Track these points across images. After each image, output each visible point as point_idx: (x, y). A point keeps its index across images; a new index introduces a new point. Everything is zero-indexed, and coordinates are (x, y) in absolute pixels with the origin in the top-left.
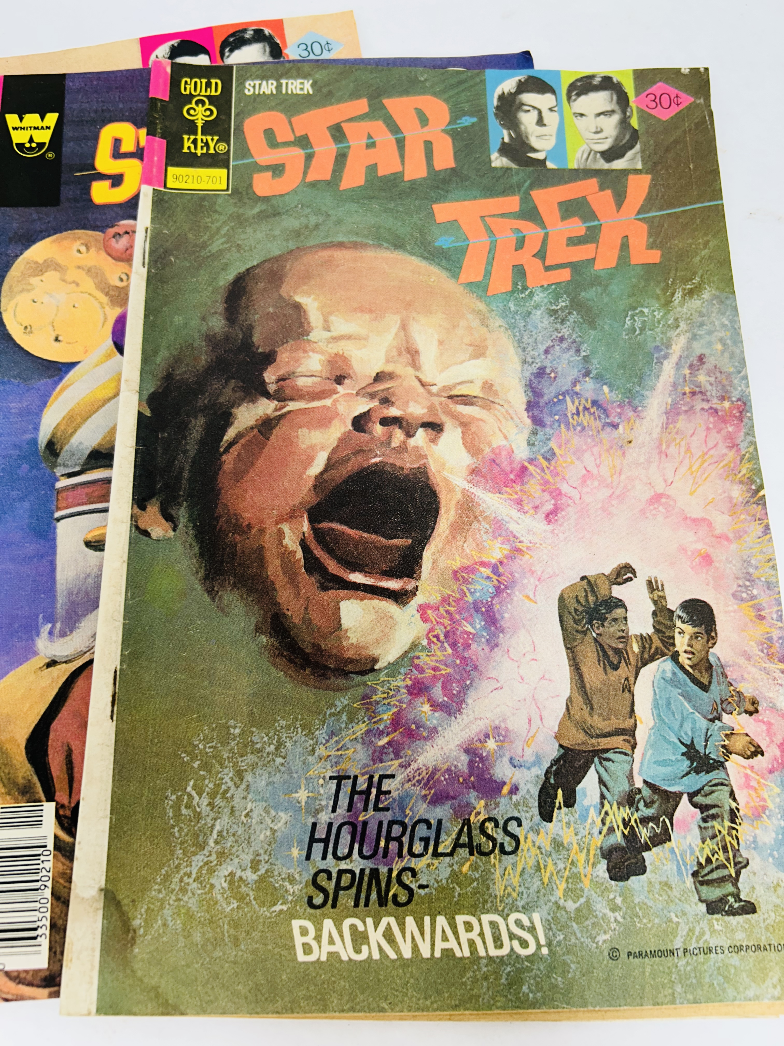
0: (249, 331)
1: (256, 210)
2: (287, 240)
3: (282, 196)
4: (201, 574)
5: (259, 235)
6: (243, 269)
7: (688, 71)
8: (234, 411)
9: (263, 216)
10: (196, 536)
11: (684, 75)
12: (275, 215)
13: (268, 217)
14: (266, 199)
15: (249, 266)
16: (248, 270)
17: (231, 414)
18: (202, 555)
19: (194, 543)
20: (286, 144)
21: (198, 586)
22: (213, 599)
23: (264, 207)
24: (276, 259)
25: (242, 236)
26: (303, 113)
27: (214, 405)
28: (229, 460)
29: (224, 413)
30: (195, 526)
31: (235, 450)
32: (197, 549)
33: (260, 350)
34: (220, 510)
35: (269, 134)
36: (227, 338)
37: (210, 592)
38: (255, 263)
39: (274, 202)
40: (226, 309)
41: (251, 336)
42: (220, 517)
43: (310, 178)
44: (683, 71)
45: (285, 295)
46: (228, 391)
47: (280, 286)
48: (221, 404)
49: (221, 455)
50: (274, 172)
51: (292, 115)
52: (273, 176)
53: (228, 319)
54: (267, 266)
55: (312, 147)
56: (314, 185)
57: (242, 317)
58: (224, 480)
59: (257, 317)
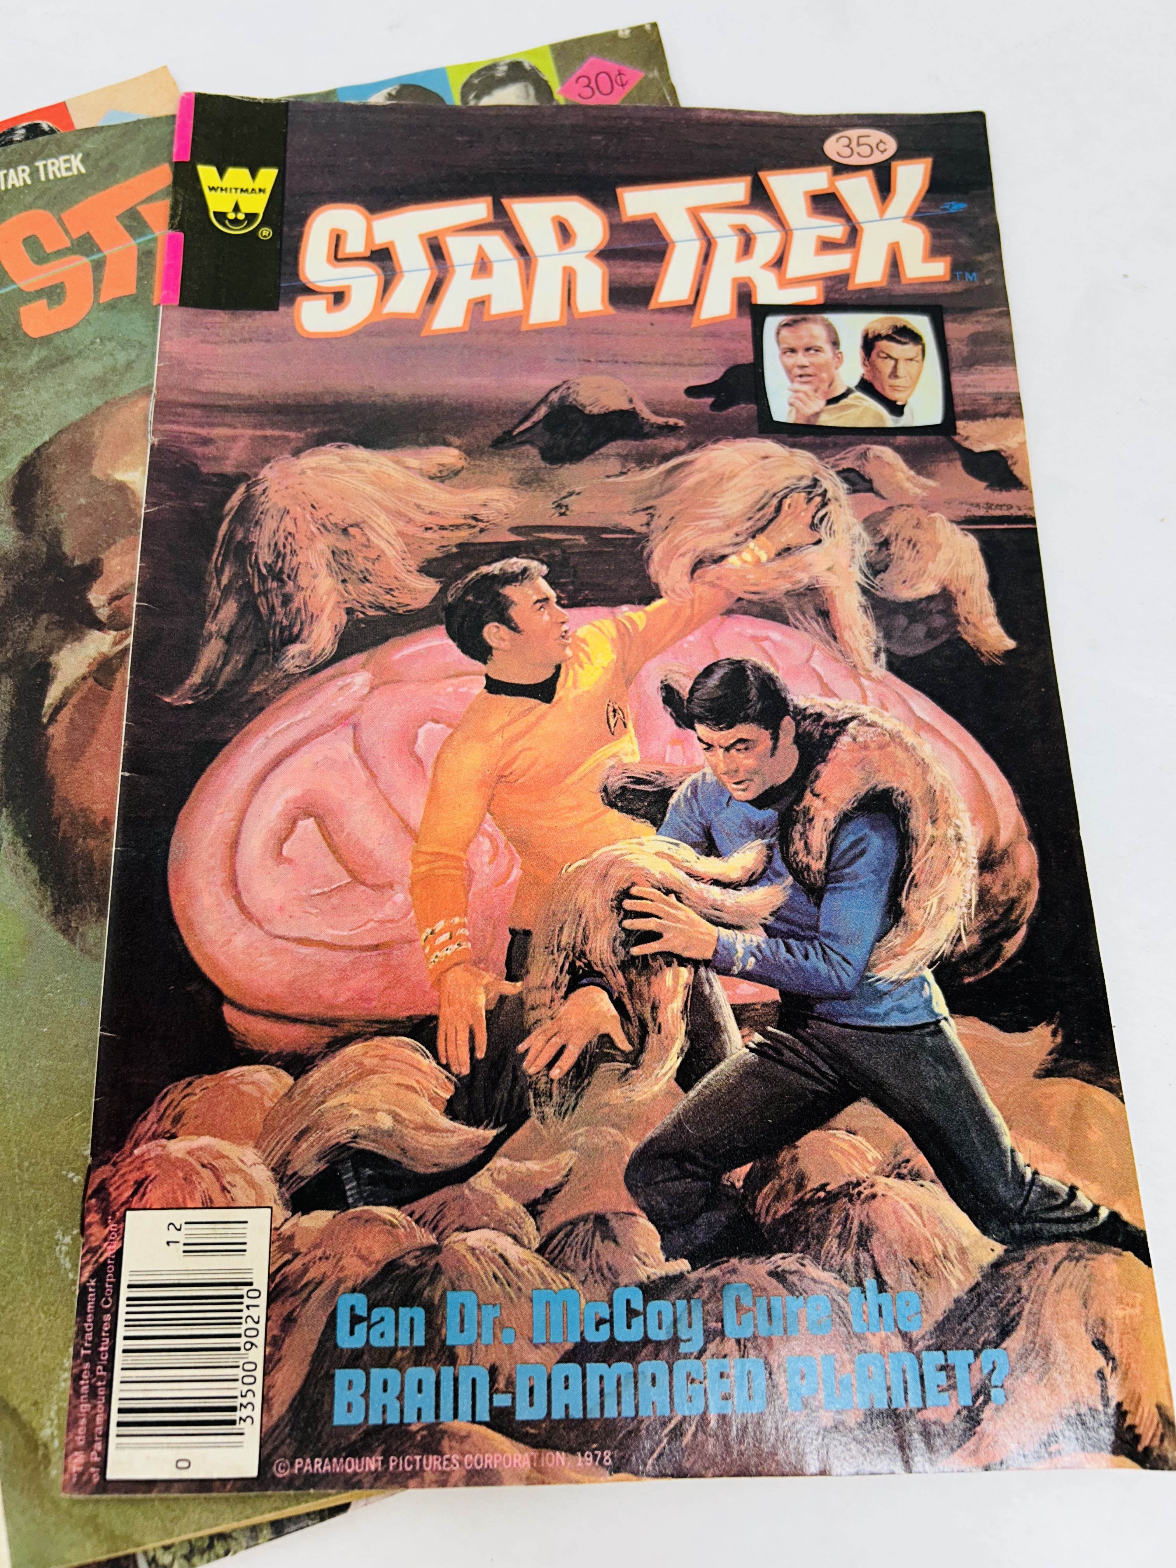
0: (55, 539)
1: (34, 359)
2: (88, 395)
3: (67, 331)
4: (48, 907)
5: (45, 396)
6: (29, 450)
7: (627, 32)
8: (53, 658)
9: (46, 366)
10: (29, 854)
11: (624, 40)
12: (62, 362)
13: (54, 366)
14: (46, 340)
15: (38, 444)
16: (38, 450)
17: (49, 665)
18: (43, 879)
19: (29, 866)
20: (60, 254)
21: (48, 928)
22: (72, 941)
23: (44, 353)
24: (76, 426)
25: (20, 403)
26: (76, 202)
27: (22, 657)
28: (58, 734)
29: (39, 665)
30: (26, 840)
31: (64, 716)
32: (34, 873)
33: (77, 563)
34: (58, 809)
35: (32, 244)
36: (24, 556)
37: (66, 930)
38: (46, 438)
39: (58, 341)
40: (15, 513)
41: (59, 545)
42: (60, 818)
43: (104, 298)
44: (620, 34)
45: (99, 475)
46: (39, 633)
47: (90, 465)
48: (33, 654)
49: (45, 727)
50: (50, 298)
51: (62, 210)
52: (50, 305)
53: (21, 528)
54: (65, 438)
55: (99, 251)
56: (112, 306)
57: (40, 521)
58: (56, 765)
59: (63, 515)
